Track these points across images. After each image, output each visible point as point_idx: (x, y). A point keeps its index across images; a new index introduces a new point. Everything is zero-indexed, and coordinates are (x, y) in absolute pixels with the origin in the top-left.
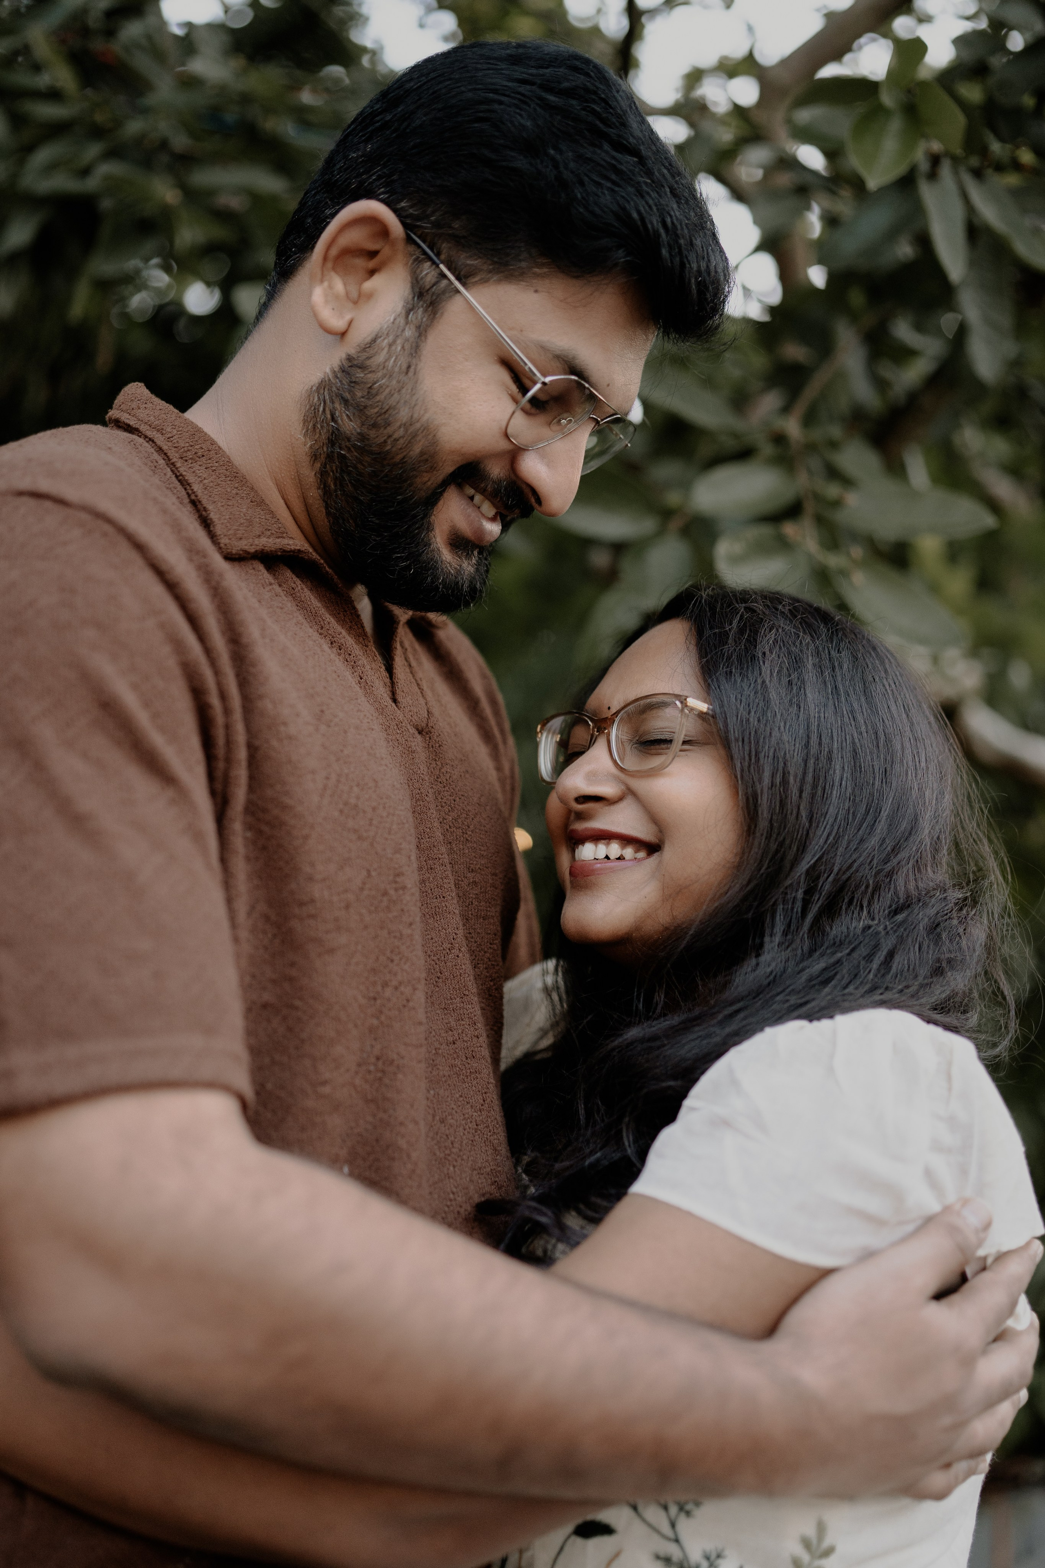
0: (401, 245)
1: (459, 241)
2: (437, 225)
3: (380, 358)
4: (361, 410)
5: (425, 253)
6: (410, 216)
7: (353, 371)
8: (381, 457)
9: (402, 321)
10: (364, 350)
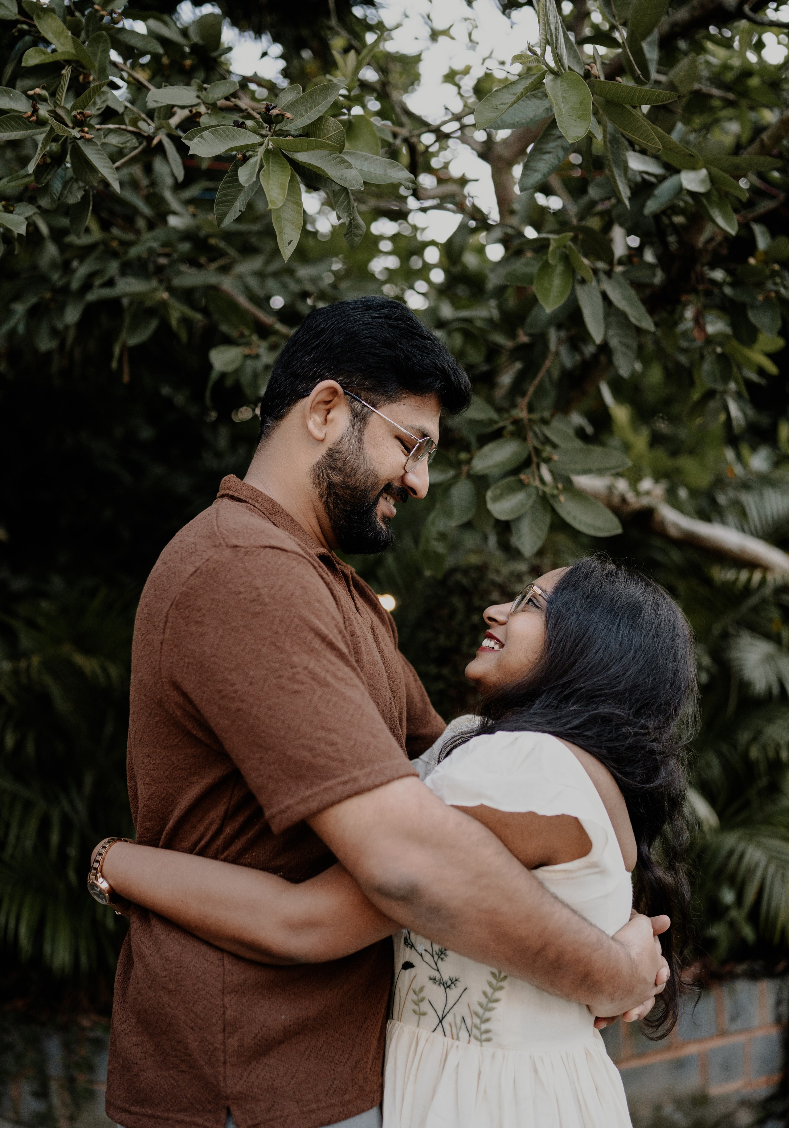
0: (343, 396)
1: (368, 390)
2: (358, 385)
3: (346, 447)
4: (341, 471)
5: (353, 397)
6: (345, 383)
7: (334, 455)
8: (354, 489)
9: (352, 430)
10: (337, 445)
